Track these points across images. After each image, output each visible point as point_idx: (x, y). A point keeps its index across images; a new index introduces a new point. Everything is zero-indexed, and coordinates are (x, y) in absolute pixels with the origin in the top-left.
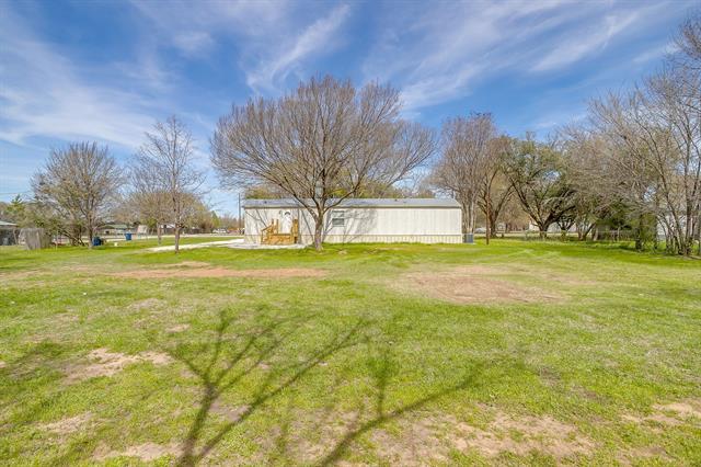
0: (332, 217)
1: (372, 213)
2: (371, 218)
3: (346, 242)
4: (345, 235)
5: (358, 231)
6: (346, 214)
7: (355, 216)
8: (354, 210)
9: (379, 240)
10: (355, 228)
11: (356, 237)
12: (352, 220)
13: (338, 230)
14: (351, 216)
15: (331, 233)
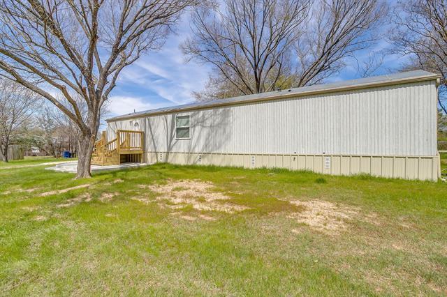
0: (177, 125)
1: (225, 115)
2: (223, 124)
3: (190, 163)
4: (190, 153)
5: (206, 146)
6: (192, 121)
8: (201, 113)
9: (237, 162)
10: (202, 142)
11: (203, 155)
12: (198, 128)
13: (182, 145)
14: (197, 123)
15: (174, 150)
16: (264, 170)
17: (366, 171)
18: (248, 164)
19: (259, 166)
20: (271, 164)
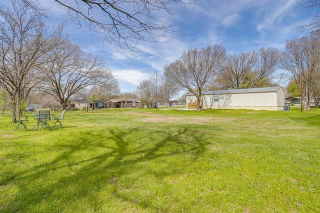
0: (214, 98)
1: (230, 96)
2: (229, 98)
3: (219, 108)
4: (219, 106)
5: (224, 104)
6: (219, 97)
7: (223, 98)
8: (222, 95)
9: (233, 108)
10: (223, 103)
11: (223, 106)
12: (221, 99)
13: (216, 104)
14: (221, 98)
15: (213, 105)
16: (240, 109)
17: (264, 109)
18: (236, 108)
19: (239, 109)
20: (242, 108)
